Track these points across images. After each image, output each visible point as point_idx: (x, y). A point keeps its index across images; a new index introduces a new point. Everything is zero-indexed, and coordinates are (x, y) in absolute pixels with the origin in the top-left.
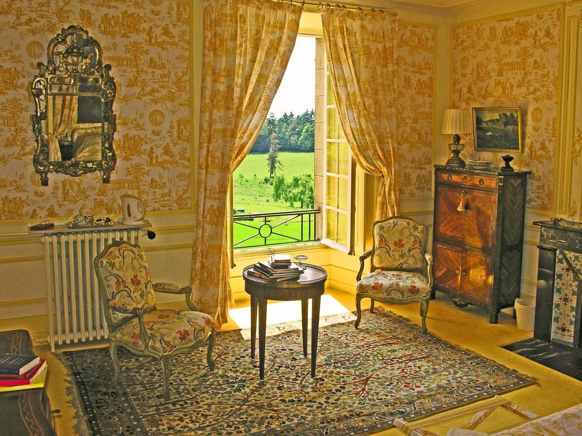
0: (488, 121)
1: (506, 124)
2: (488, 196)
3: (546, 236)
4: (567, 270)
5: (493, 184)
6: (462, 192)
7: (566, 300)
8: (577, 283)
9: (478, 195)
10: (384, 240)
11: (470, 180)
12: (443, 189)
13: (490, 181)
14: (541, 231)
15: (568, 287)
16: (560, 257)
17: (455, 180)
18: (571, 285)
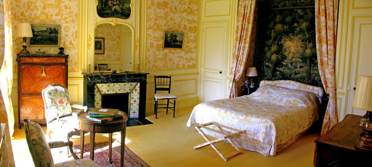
0: (39, 31)
1: (50, 33)
2: (60, 67)
3: (90, 80)
4: (98, 92)
5: (64, 61)
6: (42, 67)
7: (98, 104)
8: (101, 96)
9: (54, 67)
10: (53, 101)
11: (48, 60)
12: (26, 67)
13: (61, 60)
14: (88, 78)
15: (98, 99)
16: (95, 87)
17: (36, 61)
18: (99, 97)
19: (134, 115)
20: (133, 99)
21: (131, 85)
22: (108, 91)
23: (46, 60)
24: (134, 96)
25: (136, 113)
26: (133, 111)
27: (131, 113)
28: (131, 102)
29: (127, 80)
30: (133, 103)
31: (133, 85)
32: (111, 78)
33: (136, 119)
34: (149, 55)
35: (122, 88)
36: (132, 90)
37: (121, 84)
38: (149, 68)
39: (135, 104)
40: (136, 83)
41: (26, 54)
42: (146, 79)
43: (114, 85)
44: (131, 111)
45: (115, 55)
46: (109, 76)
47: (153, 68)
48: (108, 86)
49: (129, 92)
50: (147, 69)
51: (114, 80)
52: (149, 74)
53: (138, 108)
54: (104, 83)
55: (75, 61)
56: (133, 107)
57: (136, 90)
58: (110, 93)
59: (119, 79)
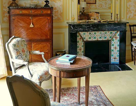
2: (46, 17)
3: (73, 29)
4: (80, 39)
5: (49, 12)
6: (30, 17)
7: (80, 49)
8: (83, 42)
9: (40, 17)
10: (18, 51)
11: (35, 12)
12: (16, 17)
13: (47, 11)
14: (71, 27)
15: (81, 45)
16: (78, 35)
17: (25, 13)
18: (81, 44)
19: (115, 60)
20: (113, 46)
21: (111, 33)
22: (100, 38)
23: (33, 11)
24: (114, 43)
25: (117, 59)
26: (114, 57)
27: (112, 59)
28: (112, 49)
29: (107, 28)
30: (114, 49)
31: (114, 33)
32: (92, 27)
33: (117, 64)
34: (129, 5)
35: (103, 35)
36: (112, 37)
37: (102, 32)
38: (130, 17)
39: (116, 51)
40: (116, 31)
41: (16, 7)
42: (126, 27)
43: (95, 33)
44: (112, 57)
45: (106, 4)
46: (90, 25)
47: (134, 17)
48: (90, 33)
49: (110, 39)
50: (128, 18)
51: (95, 29)
52: (128, 23)
53: (118, 54)
54: (86, 31)
55: (60, 12)
56: (114, 53)
57: (116, 38)
58: (91, 40)
59: (100, 28)
